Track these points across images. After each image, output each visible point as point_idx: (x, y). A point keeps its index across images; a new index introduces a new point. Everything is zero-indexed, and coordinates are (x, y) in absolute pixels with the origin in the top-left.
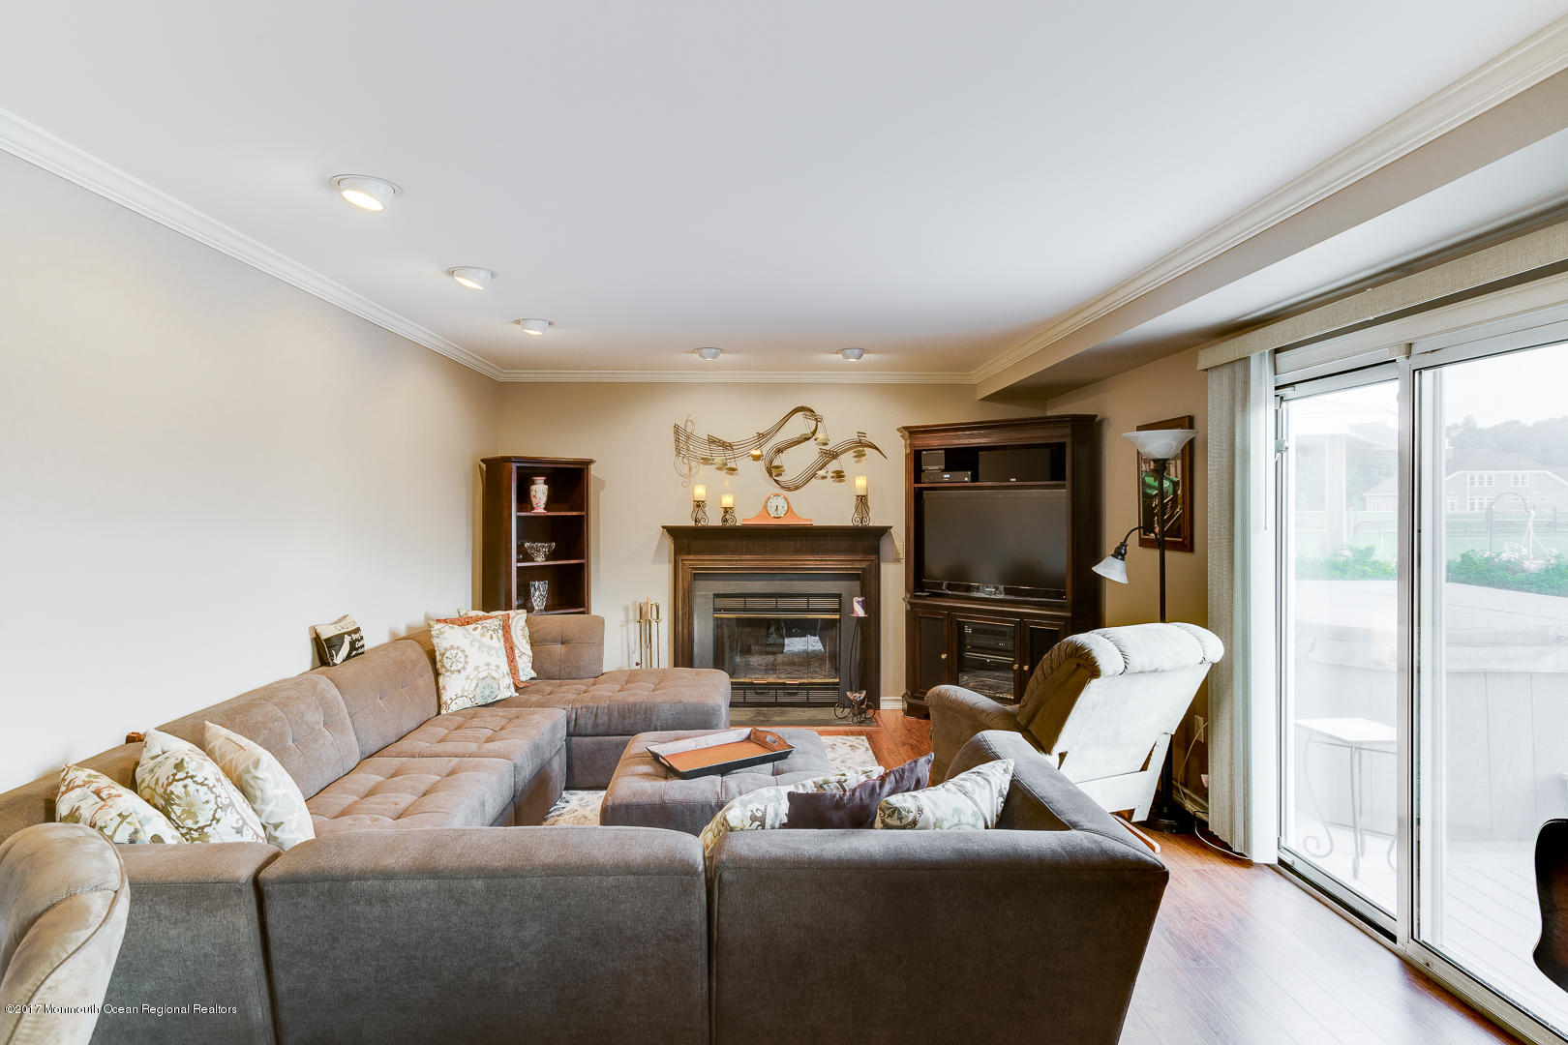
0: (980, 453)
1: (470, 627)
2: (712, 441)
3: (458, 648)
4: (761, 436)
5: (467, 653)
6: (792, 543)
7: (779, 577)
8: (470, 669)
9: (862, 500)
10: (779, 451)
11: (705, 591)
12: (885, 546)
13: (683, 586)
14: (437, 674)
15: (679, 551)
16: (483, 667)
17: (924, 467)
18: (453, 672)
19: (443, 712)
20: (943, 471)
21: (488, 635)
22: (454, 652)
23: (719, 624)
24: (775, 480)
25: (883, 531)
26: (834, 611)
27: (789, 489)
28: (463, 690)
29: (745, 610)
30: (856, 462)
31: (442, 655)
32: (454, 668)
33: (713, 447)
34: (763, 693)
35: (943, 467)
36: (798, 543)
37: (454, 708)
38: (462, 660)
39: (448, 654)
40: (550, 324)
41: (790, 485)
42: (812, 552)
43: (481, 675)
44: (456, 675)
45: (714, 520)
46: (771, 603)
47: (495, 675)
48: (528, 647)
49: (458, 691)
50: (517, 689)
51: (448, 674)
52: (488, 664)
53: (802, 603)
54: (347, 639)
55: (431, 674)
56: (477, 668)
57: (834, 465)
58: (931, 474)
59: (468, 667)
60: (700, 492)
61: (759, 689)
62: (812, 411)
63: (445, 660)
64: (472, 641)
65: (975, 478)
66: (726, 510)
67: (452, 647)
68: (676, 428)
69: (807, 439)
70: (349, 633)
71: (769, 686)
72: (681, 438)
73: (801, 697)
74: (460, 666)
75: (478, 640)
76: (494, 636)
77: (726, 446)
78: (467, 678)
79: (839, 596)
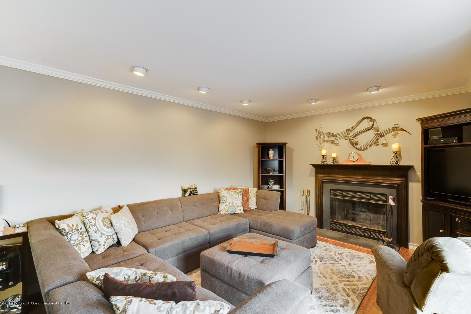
0: (463, 127)
1: (230, 191)
2: (329, 134)
3: (225, 196)
4: (349, 131)
5: (227, 198)
6: (362, 171)
7: (356, 185)
8: (227, 203)
9: (397, 154)
10: (356, 135)
11: (327, 188)
12: (410, 174)
13: (319, 185)
14: (219, 203)
15: (317, 173)
16: (231, 203)
17: (430, 137)
18: (222, 203)
19: (219, 214)
20: (441, 138)
21: (235, 194)
22: (224, 197)
23: (332, 200)
24: (355, 147)
25: (410, 168)
26: (383, 201)
27: (361, 150)
28: (224, 208)
29: (343, 196)
30: (394, 137)
31: (221, 198)
32: (223, 202)
33: (330, 136)
34: (350, 229)
35: (441, 136)
36: (365, 172)
37: (221, 213)
38: (225, 200)
39: (222, 198)
40: (250, 101)
41: (361, 148)
42: (371, 175)
43: (230, 205)
44: (223, 204)
45: (329, 162)
46: (353, 194)
47: (235, 205)
48: (256, 199)
49: (223, 208)
50: (245, 211)
51: (221, 203)
52: (233, 202)
53: (368, 196)
54: (189, 190)
55: (218, 203)
56: (229, 203)
57: (382, 140)
58: (434, 140)
59: (226, 202)
60: (324, 152)
61: (349, 227)
62: (371, 118)
63: (221, 199)
64: (229, 195)
65: (460, 140)
66: (334, 159)
67: (223, 196)
68: (316, 130)
69: (370, 129)
70: (190, 189)
71: (353, 227)
72: (318, 134)
73: (368, 234)
74: (224, 201)
75: (231, 195)
76: (237, 194)
77: (334, 135)
78: (226, 205)
79: (386, 195)
